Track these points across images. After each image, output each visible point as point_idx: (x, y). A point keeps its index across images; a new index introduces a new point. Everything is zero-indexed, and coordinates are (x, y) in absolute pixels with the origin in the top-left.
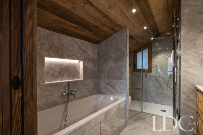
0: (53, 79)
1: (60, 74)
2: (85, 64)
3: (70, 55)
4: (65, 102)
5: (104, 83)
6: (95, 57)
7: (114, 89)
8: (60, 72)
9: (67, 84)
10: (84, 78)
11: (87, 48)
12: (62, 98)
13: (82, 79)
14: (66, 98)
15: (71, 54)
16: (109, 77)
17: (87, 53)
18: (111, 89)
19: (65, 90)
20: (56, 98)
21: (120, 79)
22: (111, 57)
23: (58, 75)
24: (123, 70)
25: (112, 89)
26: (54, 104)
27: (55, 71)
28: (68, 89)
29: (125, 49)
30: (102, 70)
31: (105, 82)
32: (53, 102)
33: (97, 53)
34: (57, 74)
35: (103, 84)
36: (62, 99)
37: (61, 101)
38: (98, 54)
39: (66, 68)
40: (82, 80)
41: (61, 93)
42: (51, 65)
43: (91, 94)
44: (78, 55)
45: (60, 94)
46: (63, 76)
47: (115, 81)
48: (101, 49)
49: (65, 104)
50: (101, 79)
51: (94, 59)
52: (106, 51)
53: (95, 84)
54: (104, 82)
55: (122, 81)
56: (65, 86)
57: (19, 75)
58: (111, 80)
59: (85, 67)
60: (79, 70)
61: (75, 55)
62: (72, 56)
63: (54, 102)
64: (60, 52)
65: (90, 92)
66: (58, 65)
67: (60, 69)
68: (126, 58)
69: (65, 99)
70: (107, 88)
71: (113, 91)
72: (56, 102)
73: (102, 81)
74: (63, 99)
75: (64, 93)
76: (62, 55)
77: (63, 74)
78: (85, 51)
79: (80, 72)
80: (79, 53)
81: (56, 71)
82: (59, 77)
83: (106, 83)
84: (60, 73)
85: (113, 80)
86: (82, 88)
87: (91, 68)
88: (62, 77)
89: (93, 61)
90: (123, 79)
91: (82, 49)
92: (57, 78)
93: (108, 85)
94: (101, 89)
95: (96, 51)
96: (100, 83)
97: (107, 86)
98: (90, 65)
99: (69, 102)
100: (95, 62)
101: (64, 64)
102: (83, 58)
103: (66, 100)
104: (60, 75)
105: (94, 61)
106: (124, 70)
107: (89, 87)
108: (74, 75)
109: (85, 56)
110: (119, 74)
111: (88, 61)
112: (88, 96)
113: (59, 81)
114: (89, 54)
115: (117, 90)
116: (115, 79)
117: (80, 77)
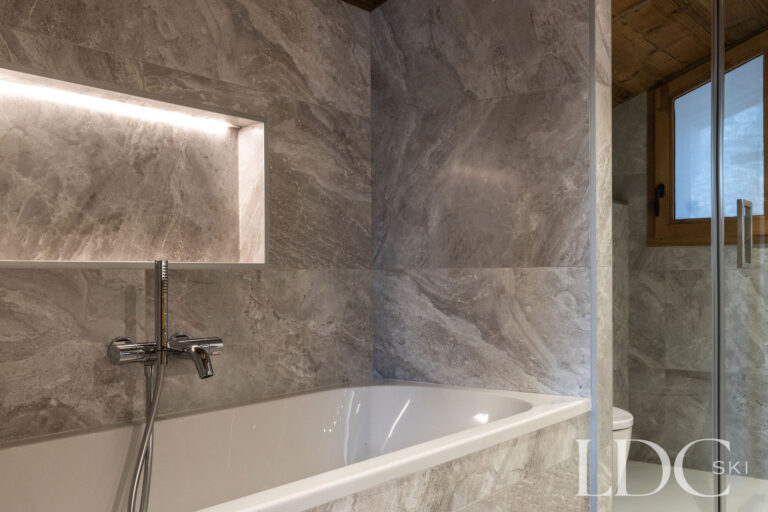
0: (41, 242)
1: (89, 206)
2: (279, 148)
3: (168, 65)
4: (128, 418)
5: (425, 299)
6: (355, 103)
7: (501, 342)
8: (93, 197)
9: (143, 282)
10: (269, 253)
11: (287, 28)
12: (110, 381)
13: (258, 256)
14: (141, 387)
15: (171, 63)
16: (458, 255)
17: (292, 66)
18: (476, 341)
19: (131, 325)
20: (67, 377)
21: (543, 258)
22: (471, 96)
23: (81, 216)
24: (562, 189)
25: (485, 336)
26: (45, 420)
27: (56, 183)
28: (152, 325)
29: (582, 25)
30: (403, 205)
31: (427, 294)
32: (37, 407)
33: (369, 81)
34: (66, 206)
35: (413, 308)
36: (111, 392)
37: (97, 409)
38: (378, 81)
39: (138, 165)
40: (257, 269)
41: (101, 346)
42: (26, 134)
43: (328, 379)
44: (227, 73)
45: (90, 350)
46: (117, 229)
47: (505, 276)
48: (399, 45)
49: (129, 430)
50: (399, 273)
51: (346, 117)
52: (439, 56)
53: (349, 305)
54: (421, 290)
55: (561, 272)
56: (130, 295)
58: (475, 274)
59: (276, 168)
60: (235, 194)
61: (205, 74)
62: (181, 74)
63: (44, 403)
64: (94, 41)
65: (315, 368)
66: (73, 138)
67: (93, 170)
68: (585, 96)
69: (131, 391)
70: (441, 334)
71: (490, 351)
72: (61, 405)
73: (405, 287)
74: (118, 396)
75: (122, 346)
76: (109, 59)
77: (114, 208)
78: (277, 50)
79: (242, 213)
80: (231, 57)
81: (65, 184)
82: (87, 231)
83: (435, 300)
84: (90, 199)
85: (487, 271)
86: (259, 327)
87: (319, 181)
88: (106, 232)
89: (339, 129)
90: (562, 259)
91: (256, 34)
92: (67, 240)
93: (451, 310)
94: (402, 343)
95: (361, 59)
96: (387, 299)
97: (443, 317)
98: (319, 164)
99: (157, 419)
100: (349, 142)
101: (121, 139)
102: (262, 102)
103: (139, 404)
104: (90, 218)
105: (343, 135)
106: (569, 184)
107: (312, 323)
108: (198, 229)
109: (273, 89)
110: (535, 220)
111: (304, 127)
112: (302, 390)
113: (83, 258)
114: (304, 78)
115: (523, 340)
116: (504, 265)
117: (241, 247)
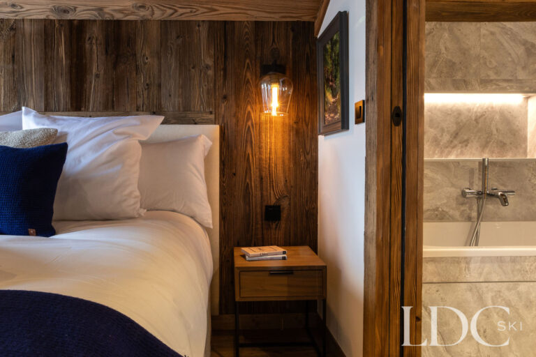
0: (436, 152)
1: (455, 137)
3: (492, 78)
4: (469, 219)
8: (457, 134)
9: (477, 167)
12: (462, 204)
14: (475, 208)
15: (493, 77)
19: (471, 183)
20: (445, 201)
23: (452, 142)
26: (437, 215)
27: (443, 130)
28: (481, 183)
32: (434, 210)
34: (446, 138)
36: (462, 208)
37: (457, 214)
39: (476, 120)
41: (459, 191)
42: (432, 113)
44: (522, 75)
45: (455, 192)
46: (466, 146)
49: (470, 223)
56: (472, 172)
57: (401, 106)
60: (525, 127)
61: (510, 78)
62: (497, 80)
63: (437, 209)
64: (459, 76)
66: (450, 113)
67: (457, 123)
69: (471, 208)
72: (443, 211)
74: (465, 210)
75: (467, 191)
76: (465, 81)
77: (466, 138)
79: (529, 136)
80: (524, 68)
81: (446, 129)
82: (454, 147)
84: (456, 135)
88: (462, 147)
92: (446, 151)
99: (481, 221)
101: (469, 110)
103: (474, 214)
104: (456, 142)
108: (505, 144)
113: (452, 157)
117: (528, 151)
